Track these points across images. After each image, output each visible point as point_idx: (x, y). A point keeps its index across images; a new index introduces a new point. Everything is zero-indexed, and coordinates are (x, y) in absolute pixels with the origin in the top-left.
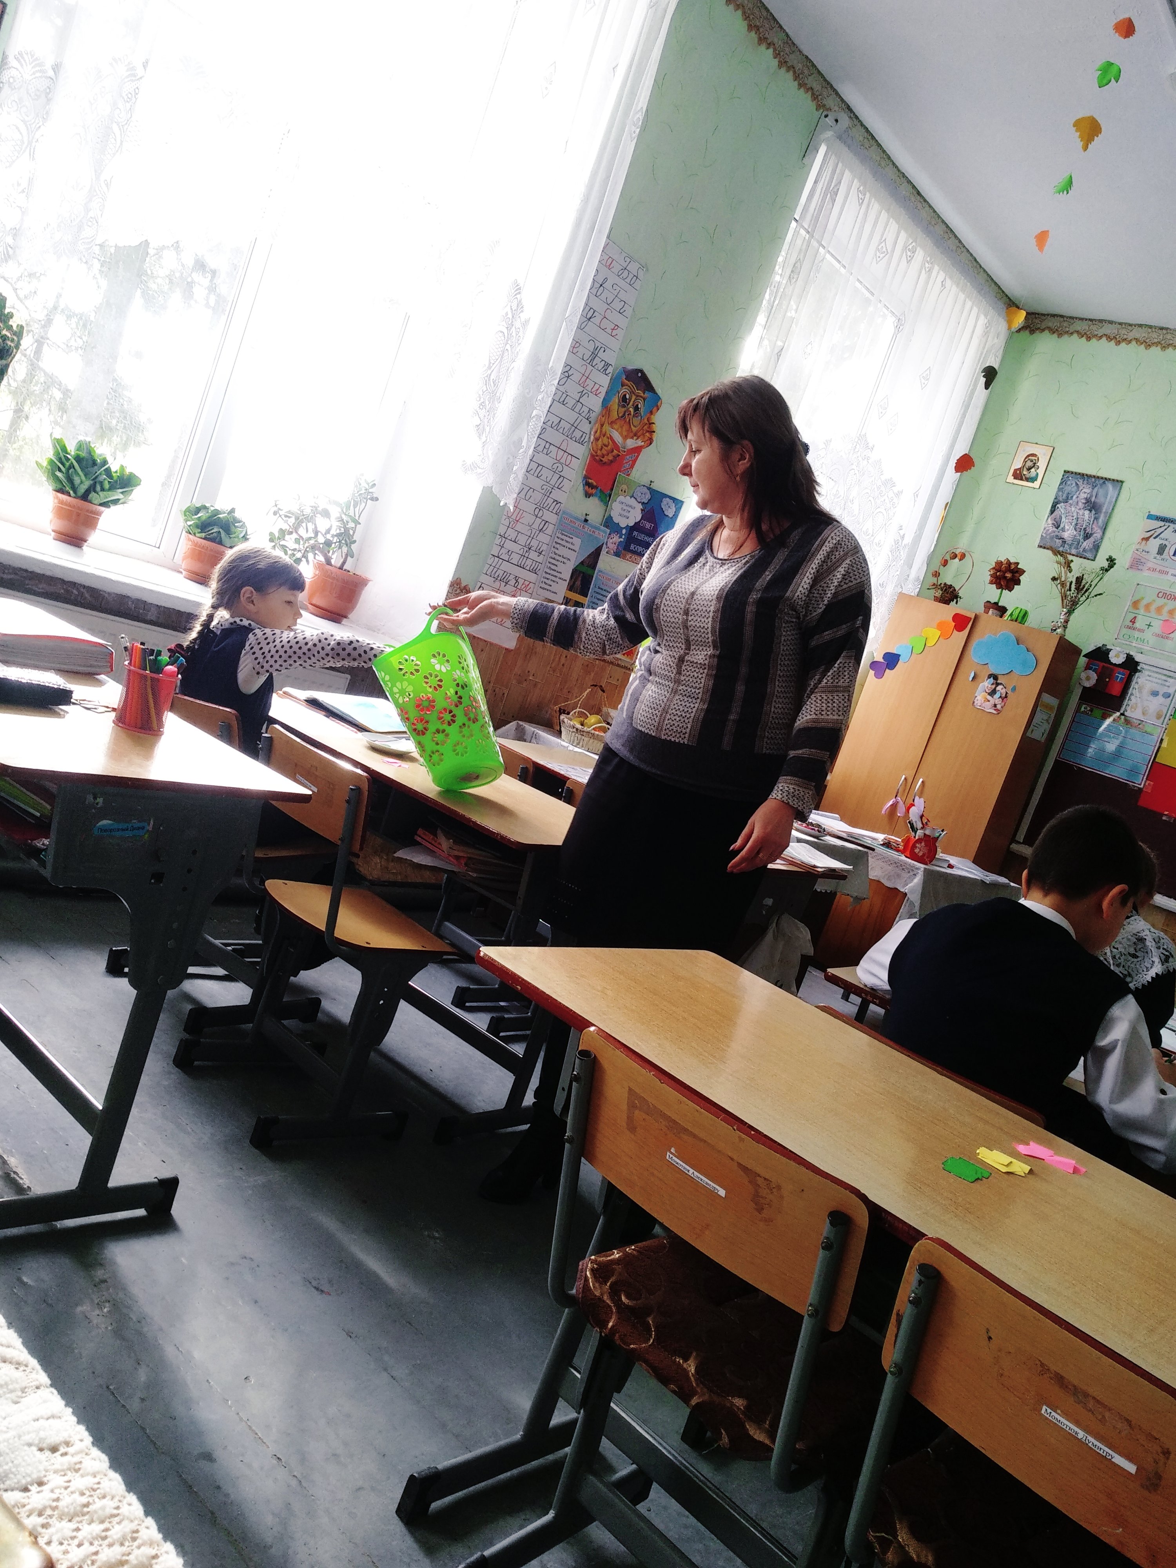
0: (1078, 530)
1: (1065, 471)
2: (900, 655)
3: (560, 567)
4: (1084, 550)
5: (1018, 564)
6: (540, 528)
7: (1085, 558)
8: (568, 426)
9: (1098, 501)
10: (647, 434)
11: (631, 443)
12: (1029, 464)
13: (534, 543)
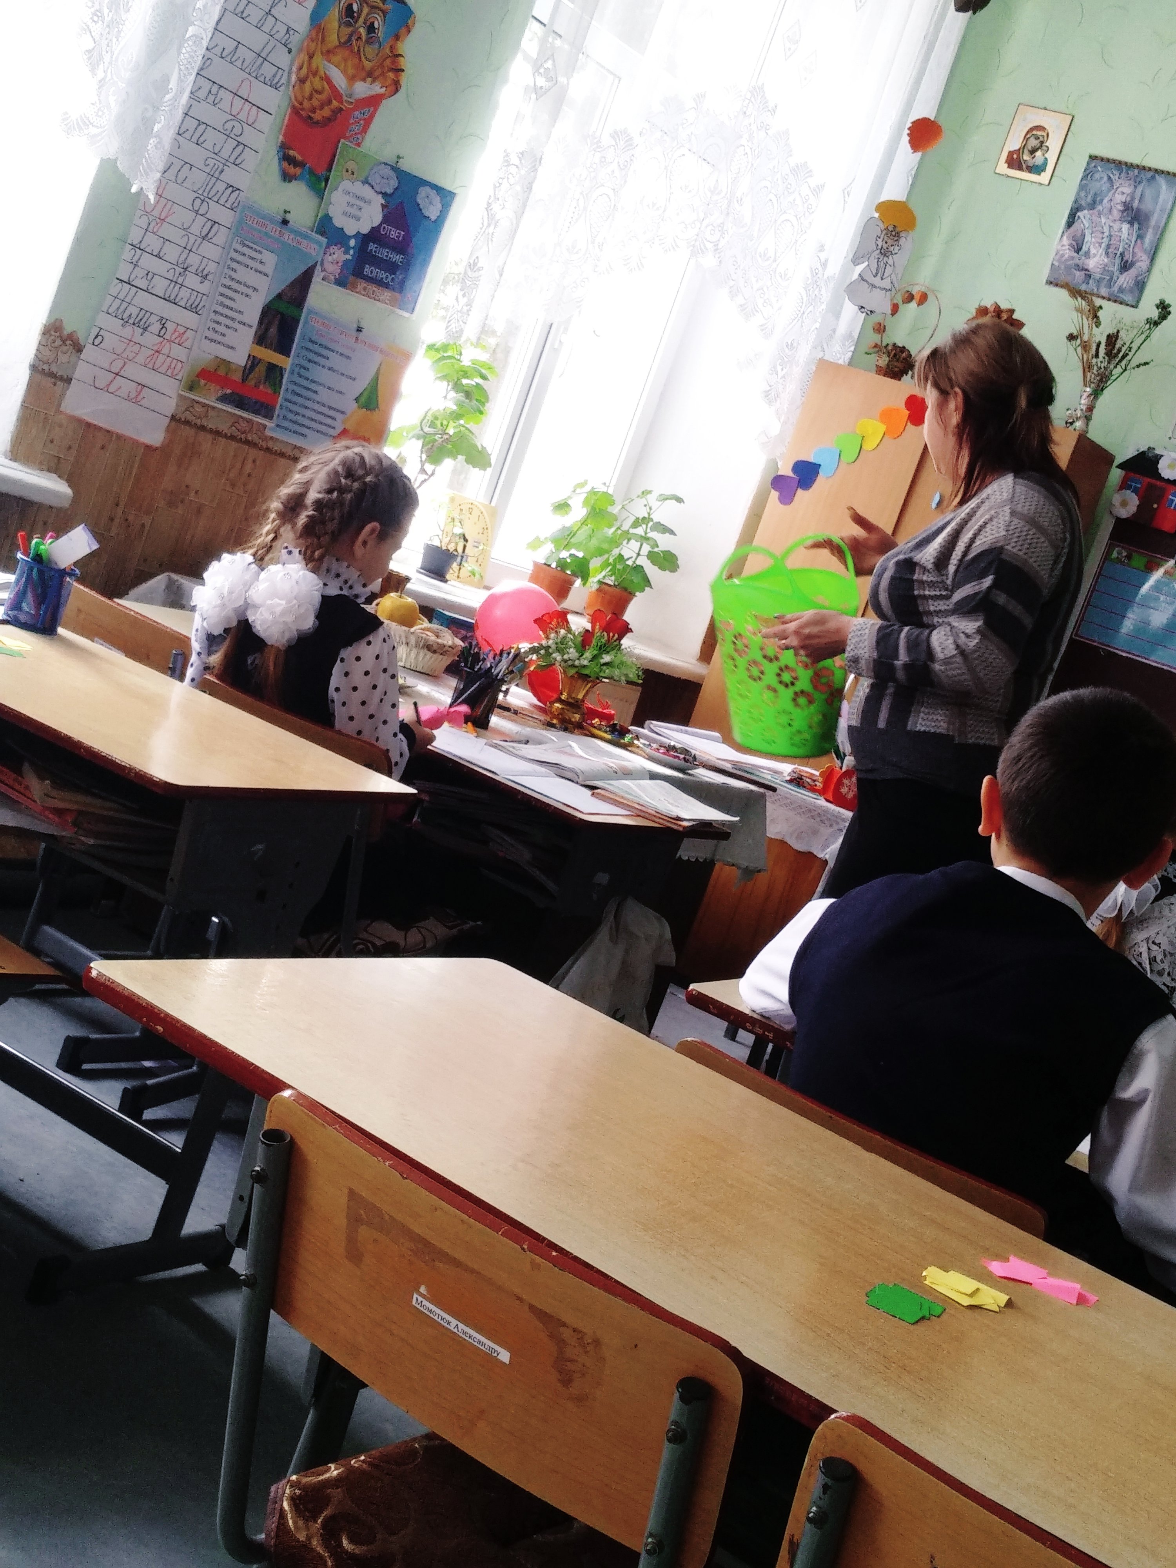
0: (1111, 255)
1: (1090, 157)
2: (820, 465)
3: (241, 302)
4: (1121, 290)
5: (1012, 311)
6: (203, 234)
7: (1121, 303)
8: (250, 56)
9: (1143, 207)
10: (391, 75)
11: (363, 89)
12: (1033, 143)
13: (194, 260)
